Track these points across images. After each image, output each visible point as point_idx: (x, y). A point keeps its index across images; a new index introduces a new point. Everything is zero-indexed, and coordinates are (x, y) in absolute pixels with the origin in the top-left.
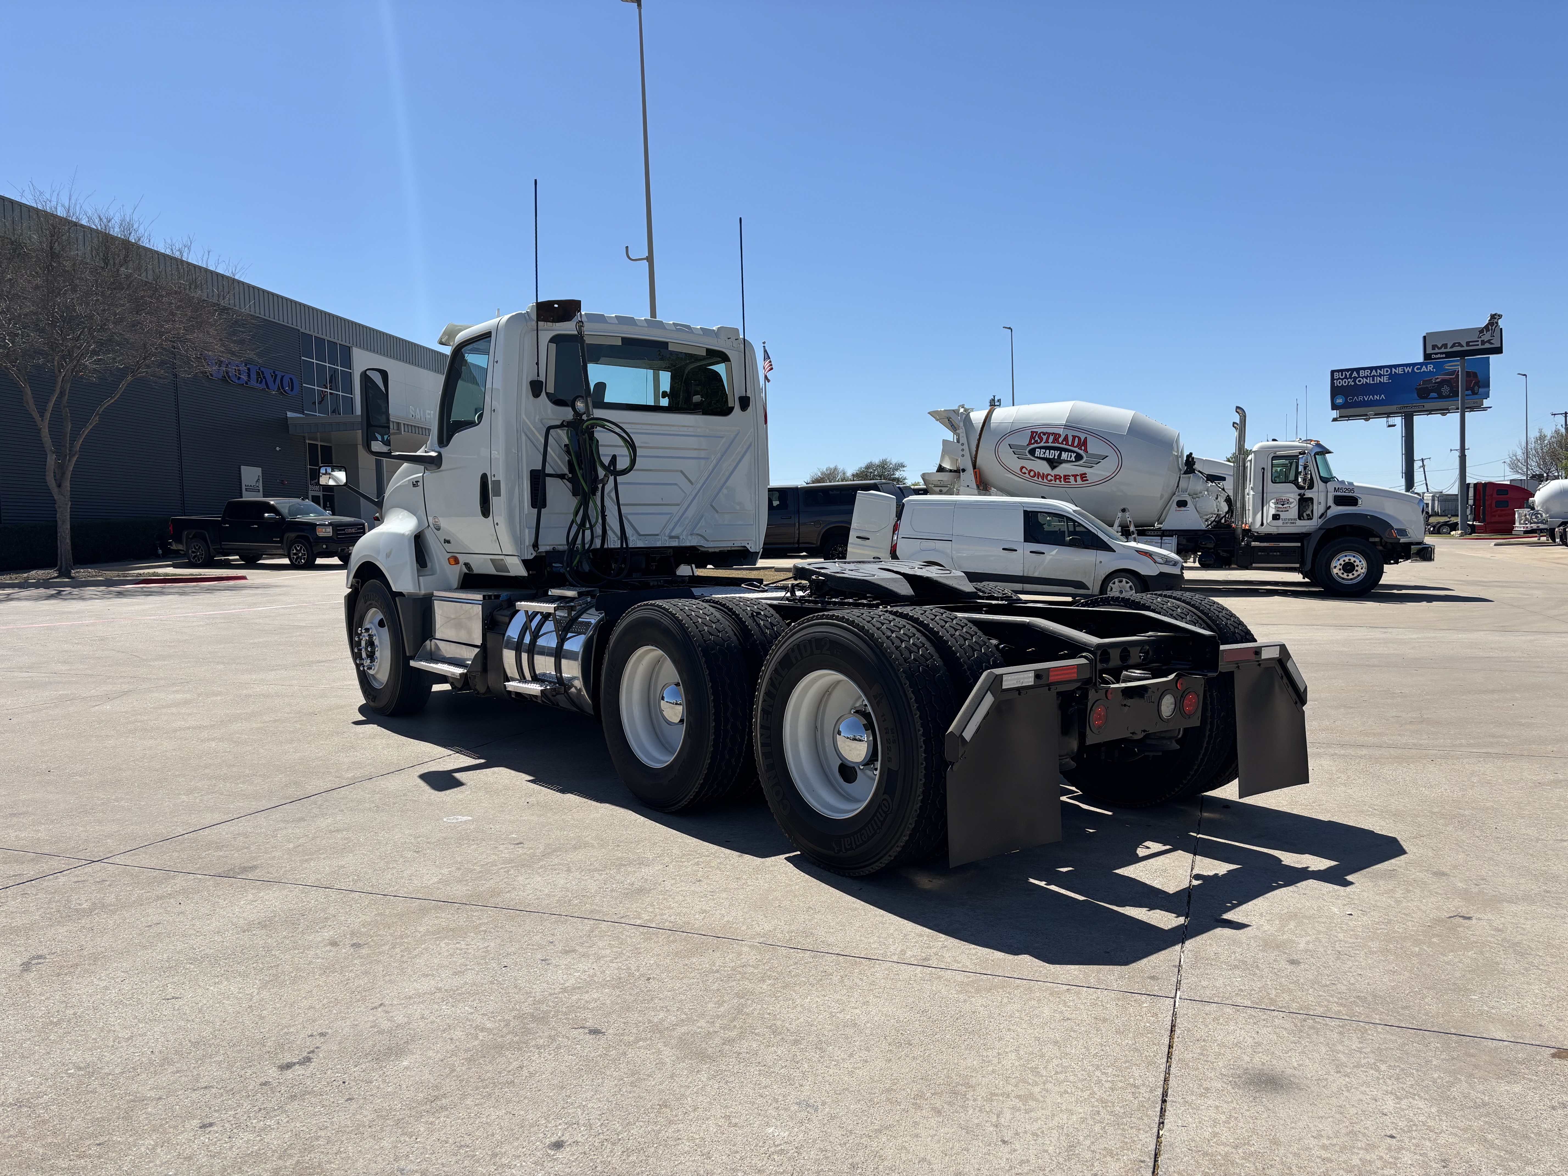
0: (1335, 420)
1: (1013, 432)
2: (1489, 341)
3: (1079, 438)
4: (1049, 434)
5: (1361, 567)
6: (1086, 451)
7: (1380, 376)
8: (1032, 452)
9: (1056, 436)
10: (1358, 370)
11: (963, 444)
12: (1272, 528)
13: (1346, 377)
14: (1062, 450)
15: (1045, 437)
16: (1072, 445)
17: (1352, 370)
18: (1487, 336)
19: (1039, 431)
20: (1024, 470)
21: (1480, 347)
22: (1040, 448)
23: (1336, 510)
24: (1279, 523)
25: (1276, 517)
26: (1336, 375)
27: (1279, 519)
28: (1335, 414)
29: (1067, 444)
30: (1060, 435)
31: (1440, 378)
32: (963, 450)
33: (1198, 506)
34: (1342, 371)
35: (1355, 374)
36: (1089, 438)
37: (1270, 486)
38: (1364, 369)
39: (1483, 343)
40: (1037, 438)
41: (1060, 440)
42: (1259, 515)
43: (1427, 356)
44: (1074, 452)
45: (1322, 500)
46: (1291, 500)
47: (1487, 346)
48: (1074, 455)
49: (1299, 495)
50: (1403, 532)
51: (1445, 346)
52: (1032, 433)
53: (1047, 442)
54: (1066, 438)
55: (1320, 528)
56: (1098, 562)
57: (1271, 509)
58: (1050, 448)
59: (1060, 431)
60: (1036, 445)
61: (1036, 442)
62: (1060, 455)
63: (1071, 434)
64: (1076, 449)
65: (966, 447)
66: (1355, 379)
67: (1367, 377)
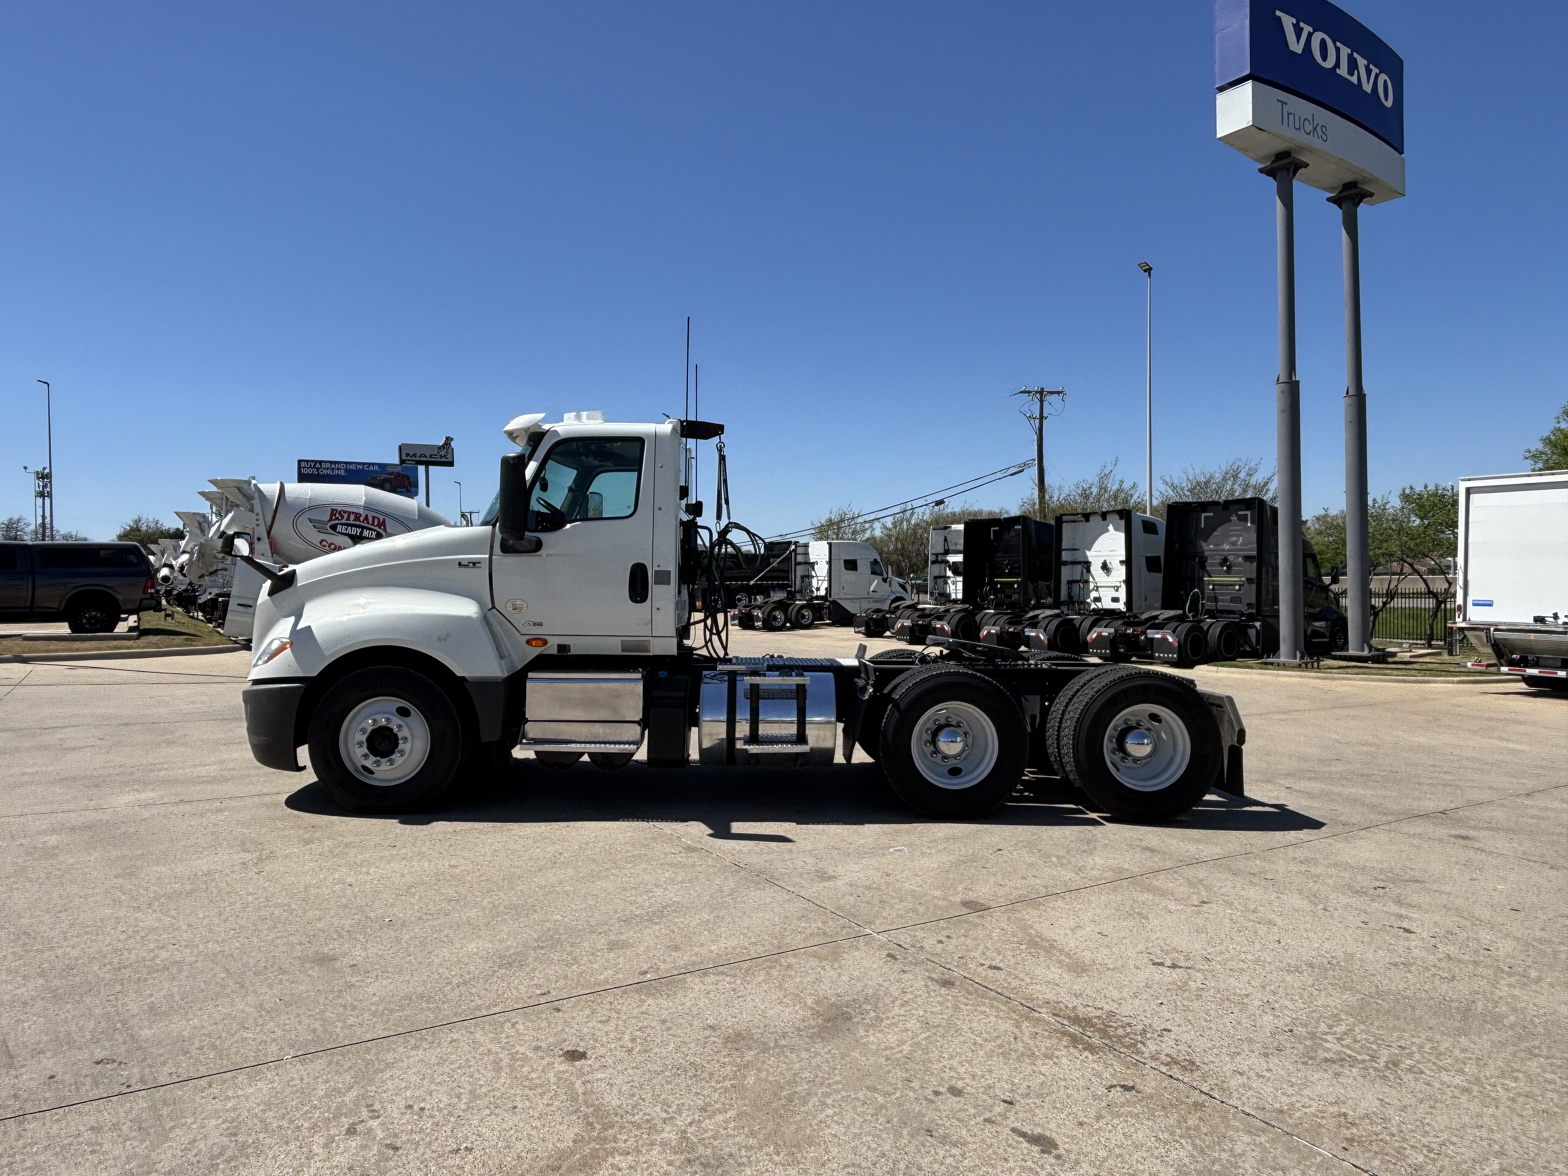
1: (311, 508)
2: (445, 456)
3: (379, 519)
4: (349, 513)
6: (385, 530)
7: (338, 469)
8: (334, 527)
9: (357, 516)
10: (321, 462)
11: (257, 514)
13: (310, 467)
14: (363, 528)
15: (346, 516)
16: (373, 524)
17: (316, 462)
18: (443, 453)
19: (339, 509)
20: (324, 543)
21: (439, 459)
22: (342, 524)
26: (303, 464)
29: (368, 523)
30: (360, 515)
31: (384, 476)
32: (257, 520)
34: (307, 461)
35: (318, 465)
36: (387, 520)
38: (326, 462)
39: (441, 458)
40: (337, 515)
41: (362, 519)
43: (402, 461)
44: (375, 530)
47: (444, 459)
48: (374, 534)
51: (415, 455)
52: (333, 510)
53: (348, 519)
54: (366, 518)
58: (352, 525)
59: (361, 511)
60: (337, 522)
61: (337, 519)
62: (362, 532)
63: (370, 515)
64: (377, 528)
65: (260, 517)
66: (318, 469)
67: (327, 469)
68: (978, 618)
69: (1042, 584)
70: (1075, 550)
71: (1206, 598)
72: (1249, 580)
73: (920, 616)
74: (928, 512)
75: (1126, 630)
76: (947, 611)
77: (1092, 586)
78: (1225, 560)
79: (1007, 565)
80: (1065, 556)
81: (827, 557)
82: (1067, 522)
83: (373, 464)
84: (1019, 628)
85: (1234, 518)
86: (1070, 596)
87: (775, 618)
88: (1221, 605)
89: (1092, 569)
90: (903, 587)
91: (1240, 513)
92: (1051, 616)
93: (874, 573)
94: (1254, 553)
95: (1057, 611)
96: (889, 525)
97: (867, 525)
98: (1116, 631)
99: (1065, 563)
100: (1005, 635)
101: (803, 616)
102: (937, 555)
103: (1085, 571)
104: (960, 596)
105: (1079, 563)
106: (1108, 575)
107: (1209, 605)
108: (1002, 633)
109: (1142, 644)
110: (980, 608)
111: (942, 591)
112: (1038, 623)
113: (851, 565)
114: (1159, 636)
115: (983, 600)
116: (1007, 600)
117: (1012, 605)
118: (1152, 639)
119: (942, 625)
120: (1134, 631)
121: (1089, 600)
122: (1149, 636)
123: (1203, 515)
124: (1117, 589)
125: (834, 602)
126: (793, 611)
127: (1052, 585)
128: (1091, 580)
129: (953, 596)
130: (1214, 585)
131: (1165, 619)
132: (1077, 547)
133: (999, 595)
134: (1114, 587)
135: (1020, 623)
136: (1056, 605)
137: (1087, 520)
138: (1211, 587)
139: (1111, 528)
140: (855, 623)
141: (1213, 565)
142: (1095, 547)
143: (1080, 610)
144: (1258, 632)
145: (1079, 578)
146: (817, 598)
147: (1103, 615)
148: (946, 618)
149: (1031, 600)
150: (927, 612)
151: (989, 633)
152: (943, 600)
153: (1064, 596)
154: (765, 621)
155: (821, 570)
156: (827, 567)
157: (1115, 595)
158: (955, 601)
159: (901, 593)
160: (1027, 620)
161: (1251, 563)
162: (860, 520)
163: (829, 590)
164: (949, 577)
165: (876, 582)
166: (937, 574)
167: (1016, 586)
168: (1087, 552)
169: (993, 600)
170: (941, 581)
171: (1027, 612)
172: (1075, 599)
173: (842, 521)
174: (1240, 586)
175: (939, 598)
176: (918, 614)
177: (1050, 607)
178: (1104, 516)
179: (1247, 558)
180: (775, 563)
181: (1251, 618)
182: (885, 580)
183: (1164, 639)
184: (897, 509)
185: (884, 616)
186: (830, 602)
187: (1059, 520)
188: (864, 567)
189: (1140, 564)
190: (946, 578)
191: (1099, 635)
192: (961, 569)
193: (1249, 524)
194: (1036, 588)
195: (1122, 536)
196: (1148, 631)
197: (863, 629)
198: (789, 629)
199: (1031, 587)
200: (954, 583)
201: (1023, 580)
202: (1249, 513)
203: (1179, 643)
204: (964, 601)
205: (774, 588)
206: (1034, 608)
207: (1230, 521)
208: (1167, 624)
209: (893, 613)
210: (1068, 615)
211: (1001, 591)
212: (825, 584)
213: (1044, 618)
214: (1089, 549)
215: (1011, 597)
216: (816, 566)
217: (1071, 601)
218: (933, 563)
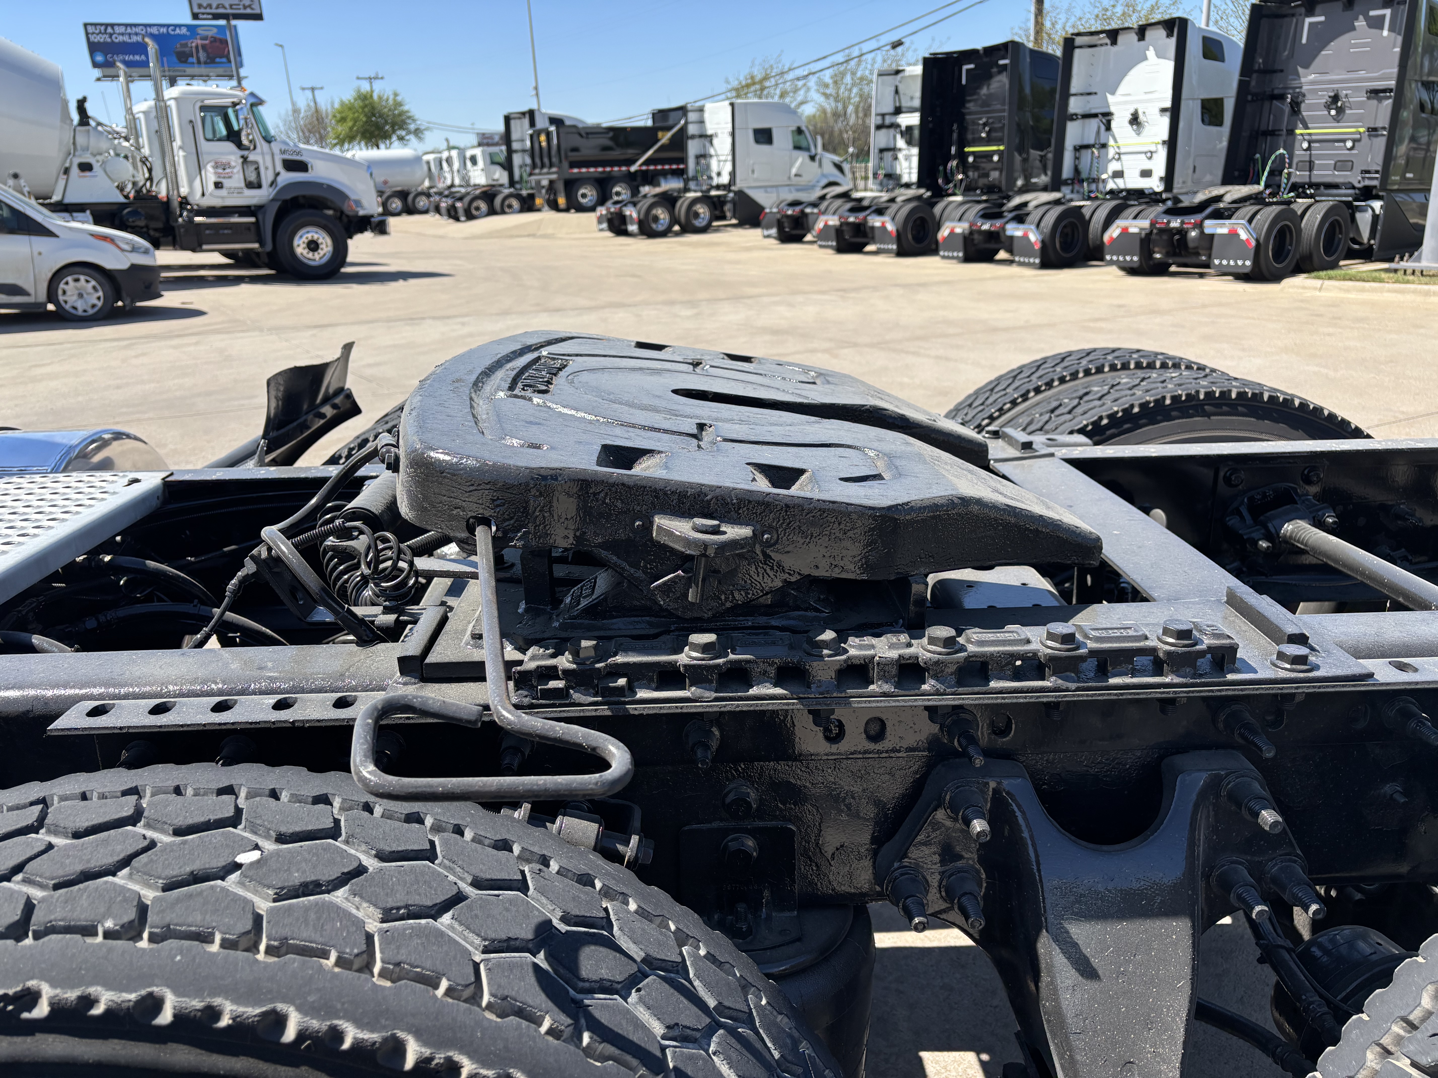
0: (99, 79)
2: (250, 6)
5: (326, 245)
7: (136, 34)
10: (112, 25)
12: (215, 199)
13: (100, 33)
17: (107, 25)
23: (287, 177)
24: (223, 192)
25: (218, 185)
26: (90, 29)
27: (222, 187)
28: (97, 73)
31: (196, 42)
33: (108, 169)
34: (95, 25)
35: (109, 30)
37: (205, 146)
38: (119, 25)
39: (245, 7)
42: (197, 183)
45: (269, 164)
46: (233, 164)
49: (242, 157)
50: (358, 203)
55: (273, 200)
56: (35, 254)
57: (210, 176)
66: (111, 35)
67: (123, 34)
68: (937, 209)
69: (1035, 154)
70: (1089, 94)
71: (1294, 166)
72: (1373, 131)
73: (852, 210)
74: (879, 59)
75: (1169, 222)
76: (892, 200)
77: (1111, 152)
78: (1335, 98)
79: (985, 125)
80: (1075, 105)
81: (730, 125)
82: (1080, 47)
83: (180, 26)
84: (998, 223)
85: (1360, 23)
86: (1077, 170)
87: (656, 219)
88: (1320, 175)
89: (1114, 125)
90: (839, 167)
91: (1372, 13)
92: (1048, 203)
93: (797, 147)
94: (1392, 83)
95: (1056, 195)
96: (827, 79)
97: (800, 83)
98: (1153, 224)
99: (1073, 117)
100: (976, 236)
101: (697, 215)
102: (883, 115)
103: (1103, 128)
104: (914, 178)
105: (1095, 116)
106: (1138, 134)
107: (1299, 176)
108: (971, 233)
109: (1191, 245)
110: (939, 193)
111: (890, 171)
112: (1028, 214)
113: (764, 136)
114: (1224, 231)
115: (948, 181)
116: (982, 182)
117: (990, 189)
118: (1212, 236)
119: (883, 224)
120: (1182, 223)
121: (1104, 176)
122: (1207, 231)
123: (1308, 20)
124: (1150, 155)
125: (740, 194)
126: (681, 206)
127: (1050, 156)
128: (1111, 142)
129: (905, 179)
130: (1310, 142)
131: (1234, 202)
132: (1094, 91)
133: (971, 174)
134: (1146, 153)
135: (999, 215)
136: (1055, 185)
137: (1114, 42)
138: (1305, 145)
139: (1151, 53)
140: (764, 222)
141: (1312, 107)
142: (1122, 89)
143: (1090, 192)
144: (1375, 218)
145: (1091, 141)
146: (718, 187)
147: (1125, 198)
148: (889, 211)
149: (1016, 180)
150: (865, 203)
151: (952, 232)
152: (891, 184)
153: (1067, 172)
154: (641, 223)
155: (722, 145)
156: (729, 140)
157: (1147, 165)
158: (908, 186)
159: (834, 174)
160: (1011, 211)
161: (1380, 100)
162: (791, 76)
163: (733, 174)
164: (900, 150)
165: (801, 159)
166: (883, 145)
167: (996, 158)
168: (1109, 96)
169: (962, 180)
170: (888, 155)
171: (1009, 198)
172: (1084, 175)
173: (766, 78)
174: (1354, 141)
175: (885, 181)
176: (849, 205)
177: (1045, 189)
178: (1142, 32)
179: (1375, 93)
180: (665, 138)
181: (1367, 194)
182: (812, 158)
183: (1233, 234)
184: (840, 58)
185: (802, 212)
186: (735, 193)
187: (1069, 45)
188: (782, 139)
189: (1191, 110)
190: (894, 150)
191: (1125, 230)
192: (916, 133)
193: (1385, 33)
194: (1025, 160)
195: (1168, 67)
196: (1208, 223)
197: (774, 231)
198: (677, 234)
199: (1018, 158)
200: (908, 158)
201: (1008, 148)
202: (1388, 12)
203: (1257, 241)
204: (920, 184)
205: (664, 174)
206: (1023, 190)
207: (1354, 29)
208: (1237, 209)
209: (814, 205)
210: (1071, 200)
211: (975, 166)
212: (728, 167)
213: (1037, 207)
214: (1113, 93)
215: (987, 175)
216: (715, 141)
217: (1077, 178)
218: (879, 127)
